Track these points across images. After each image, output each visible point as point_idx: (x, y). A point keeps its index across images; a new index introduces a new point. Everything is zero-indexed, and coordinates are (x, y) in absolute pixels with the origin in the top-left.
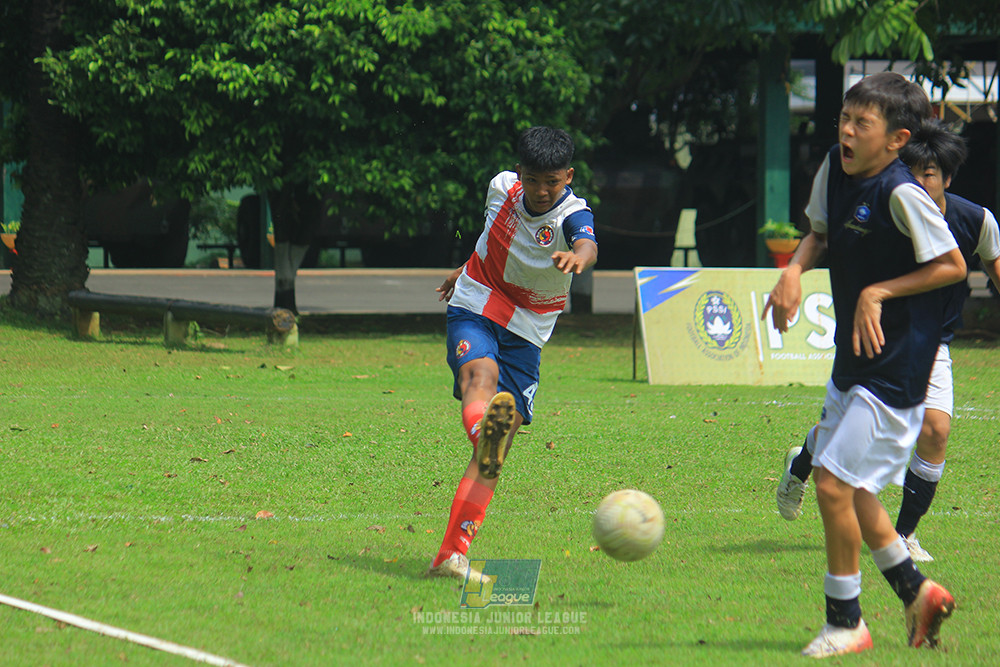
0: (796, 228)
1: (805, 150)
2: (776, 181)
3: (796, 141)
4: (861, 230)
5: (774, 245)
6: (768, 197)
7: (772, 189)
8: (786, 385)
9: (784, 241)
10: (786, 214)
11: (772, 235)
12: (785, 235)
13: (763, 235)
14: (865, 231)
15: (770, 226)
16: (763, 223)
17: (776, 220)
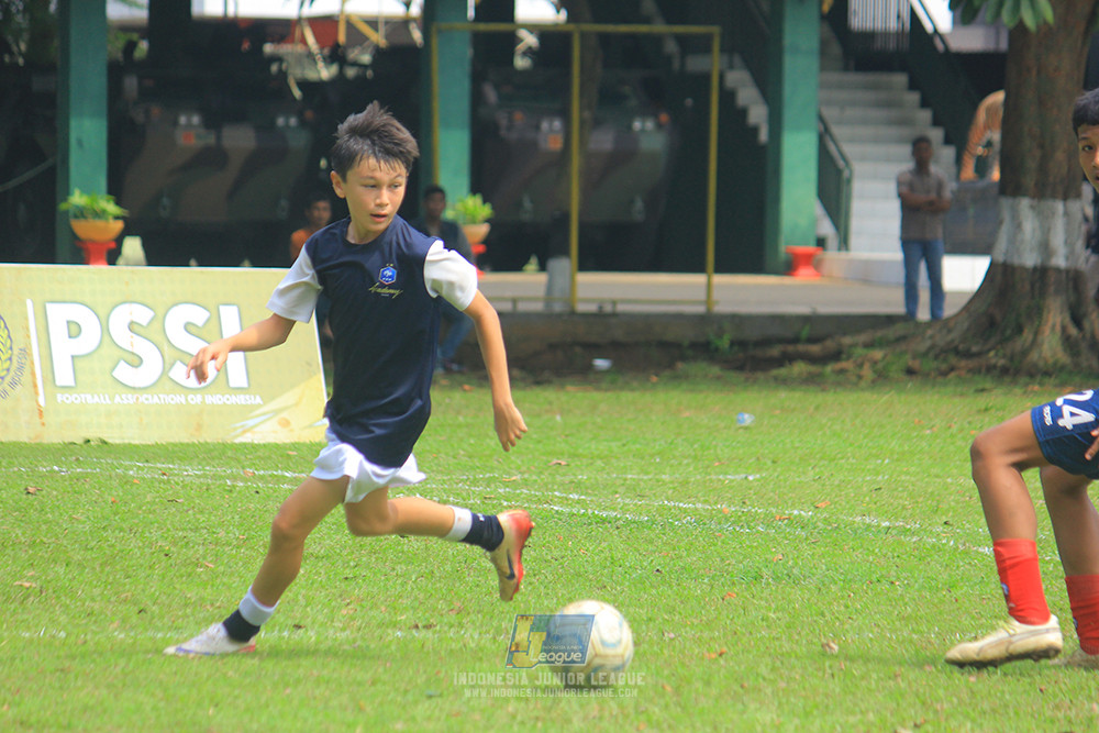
0: (118, 203)
1: (131, 84)
2: (87, 135)
3: (116, 72)
4: (392, 291)
5: (83, 228)
6: (75, 156)
7: (80, 143)
8: (80, 441)
9: (99, 223)
10: (102, 181)
11: (81, 213)
12: (100, 214)
13: (66, 212)
14: (397, 292)
15: (77, 199)
16: (67, 193)
17: (85, 191)
